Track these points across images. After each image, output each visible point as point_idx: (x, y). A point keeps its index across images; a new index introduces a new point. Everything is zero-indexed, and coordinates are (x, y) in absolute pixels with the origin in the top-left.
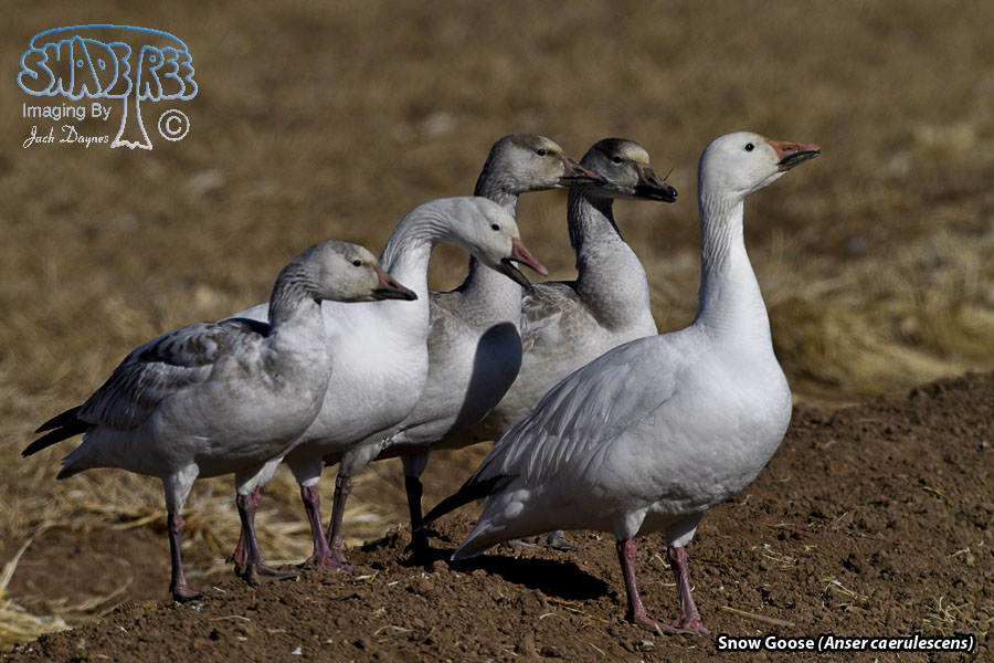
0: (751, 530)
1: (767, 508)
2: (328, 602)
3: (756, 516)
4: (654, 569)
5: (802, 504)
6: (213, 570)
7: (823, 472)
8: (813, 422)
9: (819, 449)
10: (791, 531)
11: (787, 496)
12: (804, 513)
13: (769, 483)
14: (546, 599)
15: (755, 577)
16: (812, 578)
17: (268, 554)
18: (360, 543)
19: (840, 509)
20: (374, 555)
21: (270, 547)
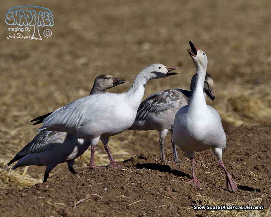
0: (229, 158)
1: (234, 152)
2: (114, 176)
3: (231, 154)
4: (203, 168)
5: (243, 151)
6: (83, 167)
7: (249, 143)
8: (247, 129)
9: (248, 136)
10: (240, 158)
11: (239, 149)
12: (244, 154)
13: (234, 145)
14: (173, 176)
15: (230, 171)
16: (246, 172)
17: (98, 162)
18: (123, 160)
19: (254, 153)
20: (127, 163)
21: (99, 161)
